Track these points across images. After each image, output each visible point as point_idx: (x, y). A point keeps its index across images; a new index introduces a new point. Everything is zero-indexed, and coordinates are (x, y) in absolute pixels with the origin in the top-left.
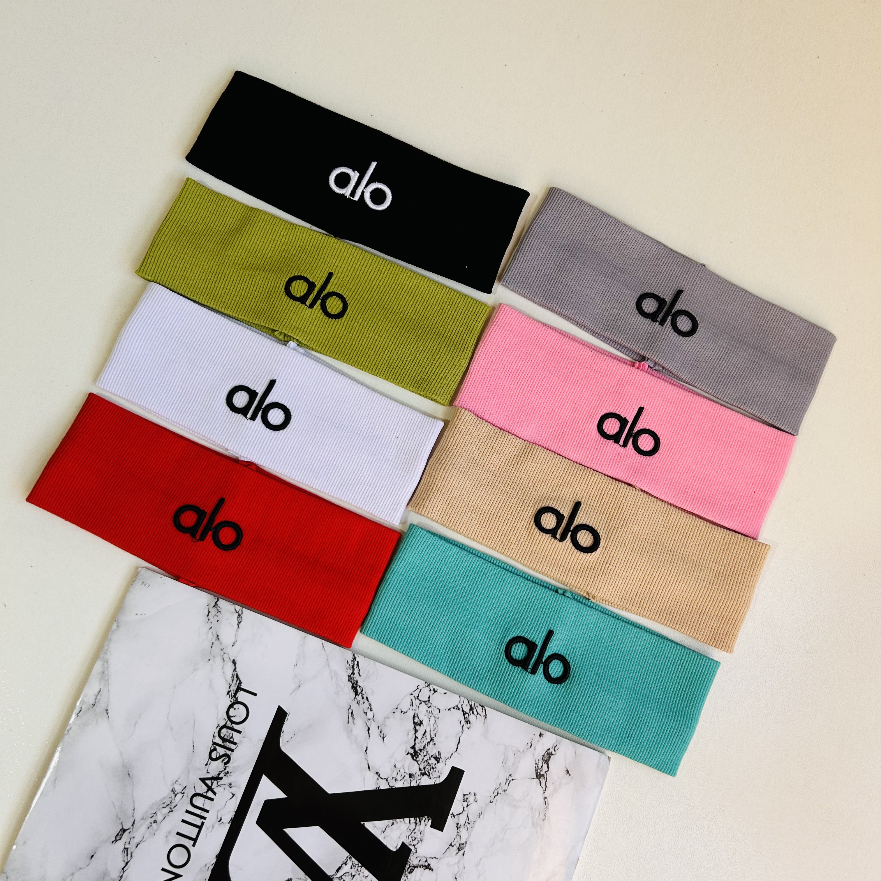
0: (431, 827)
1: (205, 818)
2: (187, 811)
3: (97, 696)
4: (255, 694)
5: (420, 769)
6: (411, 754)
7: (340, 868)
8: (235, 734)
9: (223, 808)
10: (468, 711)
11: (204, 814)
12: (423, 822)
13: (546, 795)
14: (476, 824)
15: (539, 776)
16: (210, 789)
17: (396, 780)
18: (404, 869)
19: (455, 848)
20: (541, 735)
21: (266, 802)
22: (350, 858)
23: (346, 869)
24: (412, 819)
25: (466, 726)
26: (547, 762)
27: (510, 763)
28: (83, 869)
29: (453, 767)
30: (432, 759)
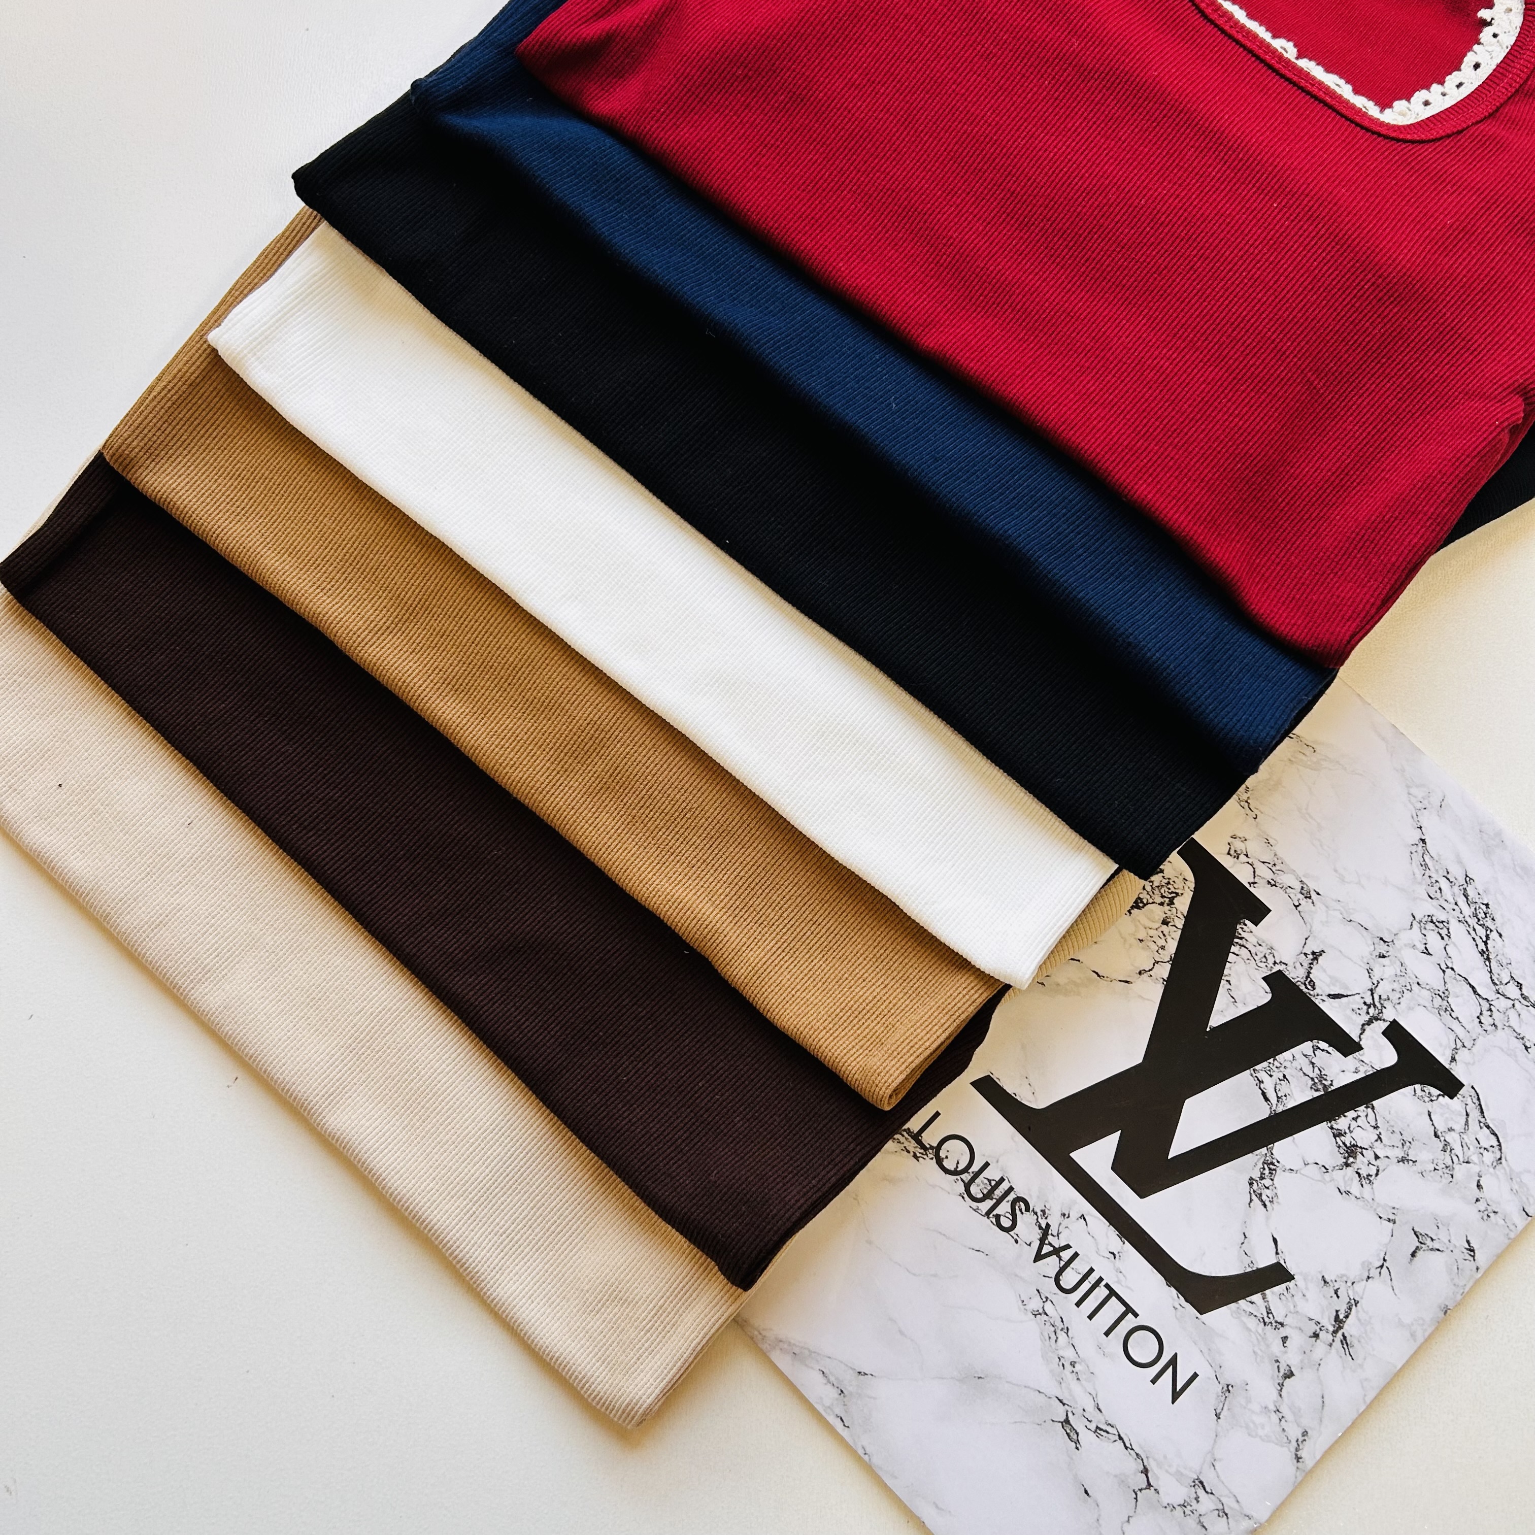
0: (1256, 924)
1: (1101, 1279)
2: (1078, 1304)
3: (829, 1381)
4: (937, 1115)
5: (1162, 904)
7: (1264, 1094)
8: (985, 1174)
9: (1097, 1244)
11: (1093, 1279)
12: (1243, 935)
14: (1279, 854)
16: (1057, 1251)
17: (1163, 948)
18: (1305, 994)
19: (1303, 902)
21: (1114, 1167)
22: (1255, 1070)
23: (1268, 1085)
24: (1233, 949)
28: (1099, 1515)
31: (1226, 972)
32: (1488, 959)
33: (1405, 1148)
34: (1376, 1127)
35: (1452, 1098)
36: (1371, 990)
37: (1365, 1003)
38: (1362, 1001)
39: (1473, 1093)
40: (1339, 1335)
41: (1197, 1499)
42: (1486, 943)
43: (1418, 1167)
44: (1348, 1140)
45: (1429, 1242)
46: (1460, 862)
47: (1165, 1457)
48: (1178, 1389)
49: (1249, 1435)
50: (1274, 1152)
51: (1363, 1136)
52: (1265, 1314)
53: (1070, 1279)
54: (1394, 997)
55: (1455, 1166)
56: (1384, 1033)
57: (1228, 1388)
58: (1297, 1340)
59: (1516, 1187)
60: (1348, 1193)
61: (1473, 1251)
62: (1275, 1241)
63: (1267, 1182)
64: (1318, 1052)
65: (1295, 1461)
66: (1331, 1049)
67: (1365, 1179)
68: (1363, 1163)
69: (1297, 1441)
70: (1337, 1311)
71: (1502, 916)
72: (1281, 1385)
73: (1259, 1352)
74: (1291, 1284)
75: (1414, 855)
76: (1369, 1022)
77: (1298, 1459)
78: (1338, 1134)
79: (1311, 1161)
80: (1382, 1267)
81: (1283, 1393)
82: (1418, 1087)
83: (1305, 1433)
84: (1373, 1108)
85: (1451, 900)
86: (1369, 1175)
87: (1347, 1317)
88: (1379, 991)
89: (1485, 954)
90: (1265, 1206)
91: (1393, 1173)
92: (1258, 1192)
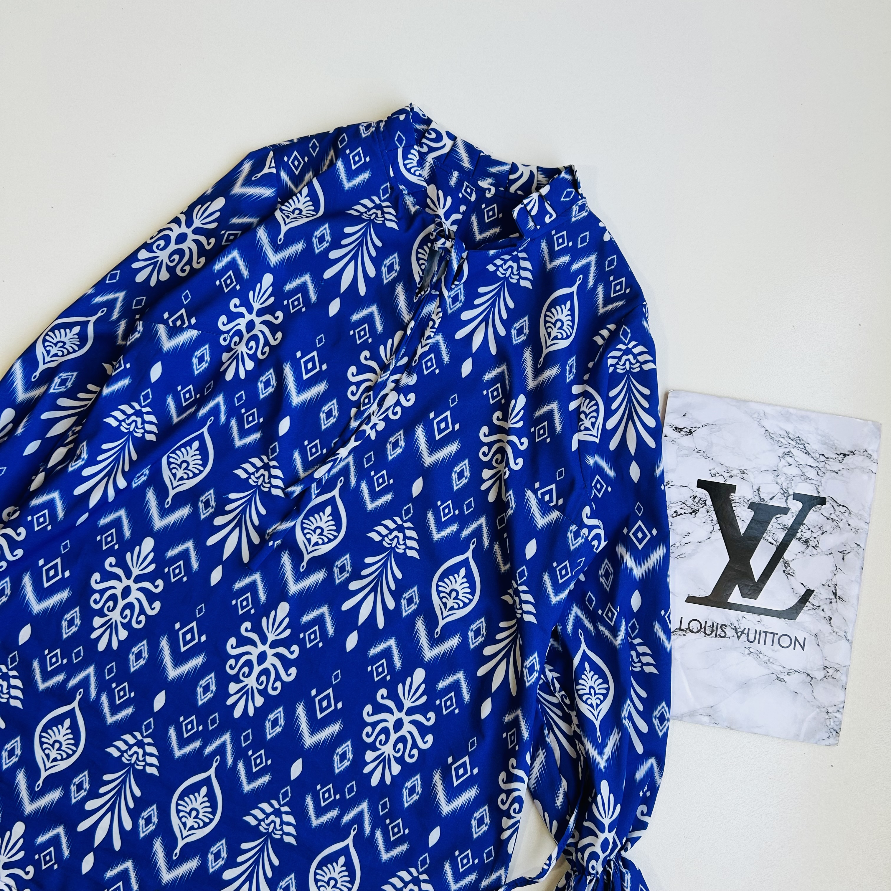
0: (735, 493)
1: (760, 631)
2: (759, 643)
3: (704, 715)
4: (682, 618)
5: (703, 507)
6: (695, 514)
7: (771, 543)
8: (707, 625)
9: (752, 622)
11: (758, 633)
12: (733, 499)
13: (701, 426)
14: (727, 465)
15: (691, 433)
16: (743, 632)
17: (712, 520)
18: (763, 504)
19: (744, 476)
21: (742, 596)
22: (764, 538)
23: (770, 539)
24: (733, 505)
25: (671, 484)
26: (681, 430)
27: (686, 452)
28: (804, 696)
30: (695, 501)
31: (736, 514)
32: (809, 454)
33: (821, 529)
34: (809, 529)
35: (825, 504)
36: (781, 488)
38: (781, 494)
39: (830, 498)
40: (837, 597)
41: (828, 672)
42: (805, 449)
43: (829, 532)
44: (803, 539)
45: (845, 552)
46: (782, 429)
47: (811, 667)
49: (830, 644)
50: (785, 558)
51: (807, 535)
52: (813, 607)
53: (751, 637)
54: (789, 486)
55: (839, 524)
56: (793, 499)
57: (816, 636)
58: (826, 607)
59: (860, 517)
60: (813, 555)
61: (859, 545)
62: (802, 584)
63: (789, 568)
64: (778, 519)
65: (847, 642)
66: (781, 515)
67: (816, 547)
68: (812, 542)
69: (845, 636)
70: (832, 591)
71: (805, 437)
72: (830, 623)
73: (818, 619)
74: (815, 593)
75: (767, 437)
76: (787, 499)
78: (799, 539)
79: (797, 553)
80: (837, 569)
81: (832, 625)
83: (845, 632)
84: (805, 524)
85: (787, 443)
87: (836, 591)
88: (784, 487)
90: (792, 576)
91: (823, 539)
92: (788, 573)
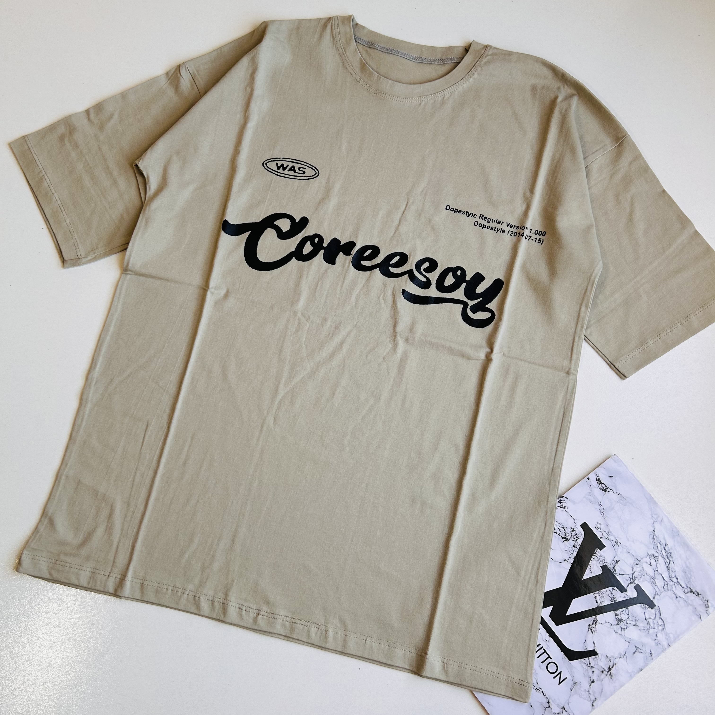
0: (601, 550)
1: (542, 647)
5: (574, 541)
6: (565, 541)
7: (596, 600)
9: (542, 637)
10: (560, 505)
11: (540, 647)
12: (597, 553)
13: (615, 492)
14: (611, 530)
15: (605, 490)
17: (572, 554)
18: (612, 573)
19: (616, 545)
20: (588, 479)
21: (550, 616)
22: (595, 593)
23: (598, 598)
24: (593, 557)
25: (566, 509)
26: (601, 483)
27: (593, 500)
28: (534, 713)
29: (581, 526)
30: (572, 533)
31: (590, 563)
32: (669, 569)
33: (636, 622)
34: (628, 614)
35: (652, 609)
36: (632, 574)
37: (630, 578)
38: (629, 577)
39: (658, 608)
40: (609, 673)
41: (562, 712)
42: (669, 564)
43: (639, 628)
44: (619, 617)
45: (639, 650)
46: (664, 539)
47: (555, 700)
48: (561, 681)
49: (580, 697)
50: (597, 617)
51: (624, 617)
52: (588, 664)
54: (639, 577)
55: (651, 629)
56: (634, 587)
57: (575, 683)
58: (597, 672)
59: (667, 637)
60: (617, 632)
61: (652, 654)
62: (594, 643)
63: (594, 626)
64: (614, 590)
65: (592, 706)
66: (618, 590)
67: (622, 629)
68: (623, 624)
69: (593, 700)
70: (609, 666)
71: (675, 557)
72: (591, 684)
73: (585, 674)
74: (597, 656)
75: (651, 535)
76: (630, 584)
77: (593, 705)
78: (616, 615)
79: (607, 621)
80: (624, 655)
81: (591, 687)
82: (642, 604)
83: (595, 699)
84: (628, 609)
85: (660, 550)
86: (624, 628)
87: (612, 668)
88: (635, 575)
89: (668, 568)
90: (592, 633)
91: (631, 628)
92: (591, 628)
